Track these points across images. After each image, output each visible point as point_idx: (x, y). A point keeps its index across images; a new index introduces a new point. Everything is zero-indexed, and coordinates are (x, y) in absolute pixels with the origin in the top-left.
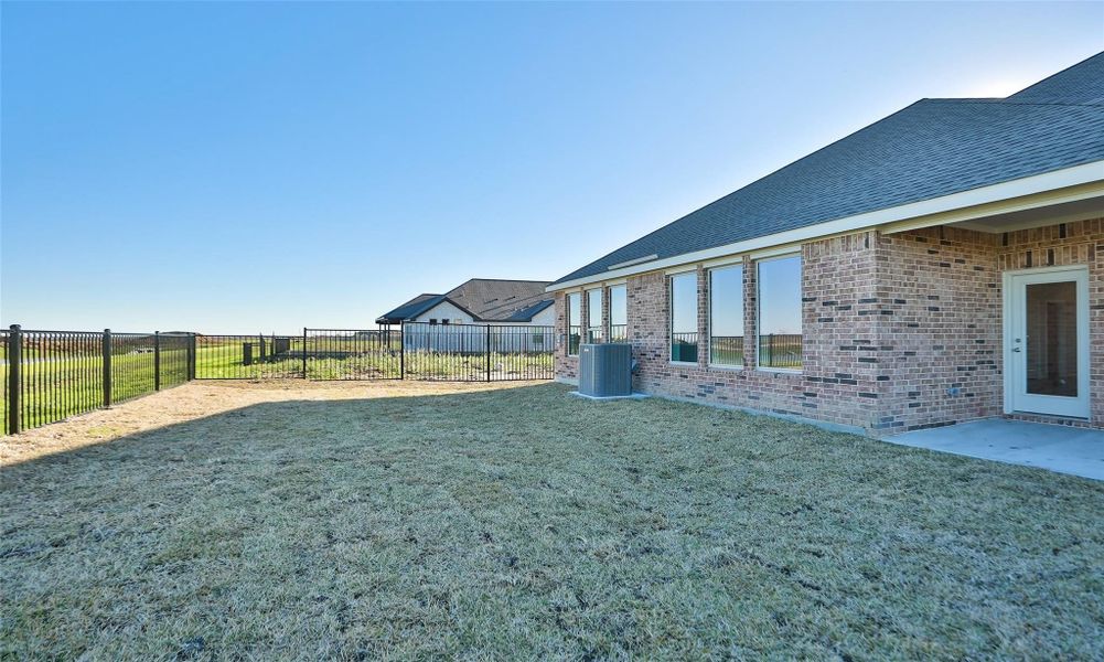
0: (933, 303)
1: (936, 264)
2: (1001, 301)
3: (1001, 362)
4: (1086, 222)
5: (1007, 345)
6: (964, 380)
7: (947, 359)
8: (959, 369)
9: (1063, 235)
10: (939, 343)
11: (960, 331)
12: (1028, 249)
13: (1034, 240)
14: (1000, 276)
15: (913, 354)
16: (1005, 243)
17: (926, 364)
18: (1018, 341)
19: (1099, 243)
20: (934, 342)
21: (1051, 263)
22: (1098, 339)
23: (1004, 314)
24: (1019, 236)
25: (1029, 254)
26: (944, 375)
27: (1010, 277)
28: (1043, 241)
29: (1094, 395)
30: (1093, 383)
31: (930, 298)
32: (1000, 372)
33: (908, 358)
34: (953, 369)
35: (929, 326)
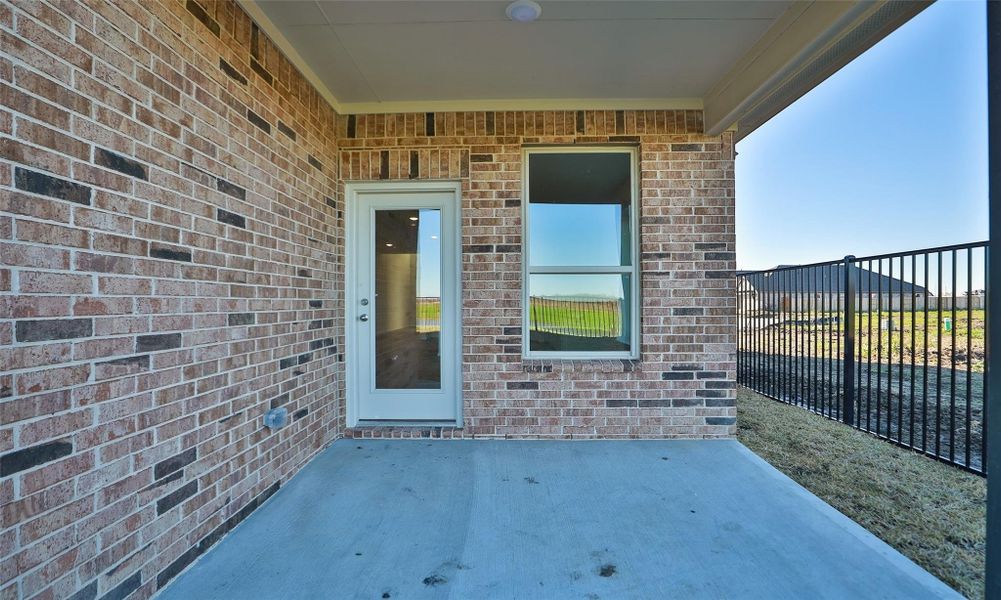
0: (230, 204)
1: (240, 108)
2: (342, 233)
3: (341, 339)
4: (460, 114)
5: (351, 309)
6: (292, 385)
7: (262, 344)
8: (284, 364)
9: (430, 132)
10: (243, 308)
11: (284, 281)
12: (383, 148)
13: (392, 133)
14: (341, 189)
15: (171, 341)
16: (351, 133)
17: (211, 367)
18: (365, 302)
19: (473, 151)
20: (232, 304)
21: (414, 174)
22: (471, 299)
23: (347, 256)
24: (371, 123)
25: (385, 155)
26: (253, 385)
27: (355, 193)
28: (405, 136)
29: (466, 386)
30: (465, 368)
31: (224, 186)
32: (341, 358)
33: (153, 354)
34: (272, 367)
35: (218, 260)
